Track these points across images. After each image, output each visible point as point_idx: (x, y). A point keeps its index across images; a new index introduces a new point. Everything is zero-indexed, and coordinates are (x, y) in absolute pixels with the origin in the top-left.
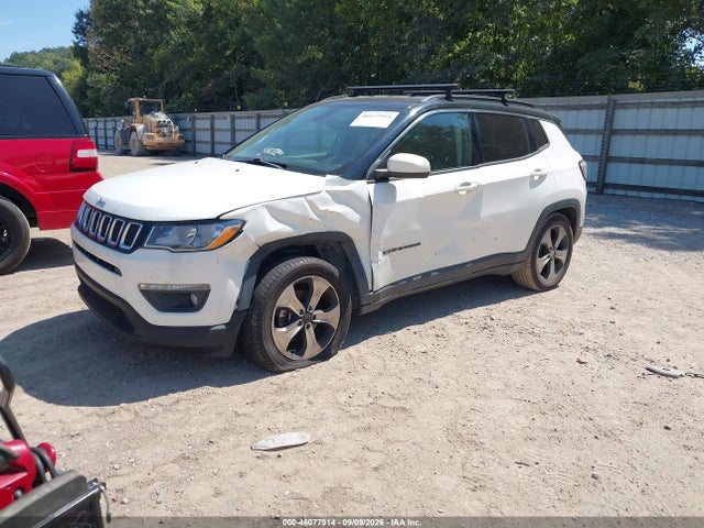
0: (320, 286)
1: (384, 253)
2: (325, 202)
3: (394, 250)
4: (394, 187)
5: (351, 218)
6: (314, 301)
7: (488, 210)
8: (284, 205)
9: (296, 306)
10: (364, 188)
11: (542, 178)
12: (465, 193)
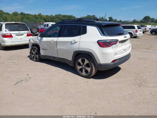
3: (43, 49)
4: (42, 39)
5: (38, 42)
7: (59, 47)
8: (33, 39)
9: (33, 53)
10: (39, 38)
11: (75, 42)
12: (53, 42)
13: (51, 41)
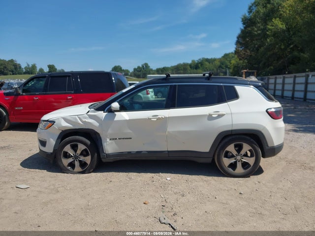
0: (81, 147)
1: (110, 139)
2: (85, 118)
3: (116, 139)
4: (115, 115)
5: (96, 125)
6: (79, 152)
8: (69, 118)
9: (71, 153)
10: (102, 114)
11: (220, 116)
12: (155, 120)
13: (149, 119)
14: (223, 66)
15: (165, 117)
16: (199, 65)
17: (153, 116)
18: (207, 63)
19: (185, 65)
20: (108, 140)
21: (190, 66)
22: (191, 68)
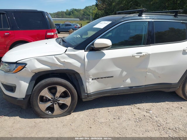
0: (61, 90)
1: (93, 79)
2: (64, 58)
5: (76, 65)
10: (82, 53)
12: (139, 57)
13: (133, 56)
14: (85, 14)
15: (148, 54)
16: (71, 13)
17: (137, 53)
18: (76, 12)
19: (62, 12)
20: (90, 80)
21: (66, 13)
22: (66, 14)
